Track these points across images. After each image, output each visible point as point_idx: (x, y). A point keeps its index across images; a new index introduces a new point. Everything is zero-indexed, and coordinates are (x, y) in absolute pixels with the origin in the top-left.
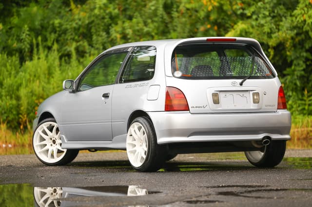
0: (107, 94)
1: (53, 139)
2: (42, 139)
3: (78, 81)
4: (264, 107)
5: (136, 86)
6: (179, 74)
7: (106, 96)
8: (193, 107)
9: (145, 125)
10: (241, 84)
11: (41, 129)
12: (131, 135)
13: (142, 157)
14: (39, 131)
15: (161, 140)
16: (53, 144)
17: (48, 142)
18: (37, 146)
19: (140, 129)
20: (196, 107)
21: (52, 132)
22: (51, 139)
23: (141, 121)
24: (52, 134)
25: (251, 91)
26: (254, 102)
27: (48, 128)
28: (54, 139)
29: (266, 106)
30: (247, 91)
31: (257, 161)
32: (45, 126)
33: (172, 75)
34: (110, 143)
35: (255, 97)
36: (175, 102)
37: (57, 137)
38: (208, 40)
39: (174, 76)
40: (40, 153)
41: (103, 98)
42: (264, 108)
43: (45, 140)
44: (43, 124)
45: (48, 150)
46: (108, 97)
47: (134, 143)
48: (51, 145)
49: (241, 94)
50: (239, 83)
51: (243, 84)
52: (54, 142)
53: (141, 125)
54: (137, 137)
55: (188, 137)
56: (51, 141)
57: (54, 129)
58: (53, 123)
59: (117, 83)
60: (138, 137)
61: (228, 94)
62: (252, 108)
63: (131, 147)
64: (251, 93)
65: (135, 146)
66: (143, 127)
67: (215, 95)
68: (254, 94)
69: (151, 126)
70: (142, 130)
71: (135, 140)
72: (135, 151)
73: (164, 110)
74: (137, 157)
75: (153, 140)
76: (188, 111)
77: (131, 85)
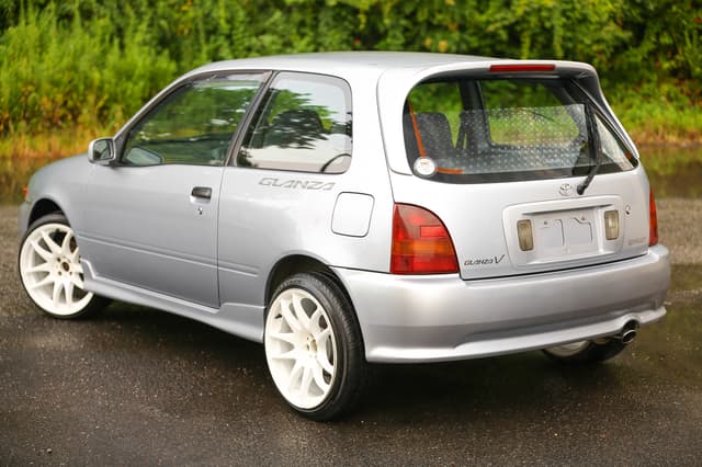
0: (205, 189)
1: (63, 260)
2: (39, 260)
3: (122, 140)
4: (626, 246)
5: (293, 184)
6: (426, 166)
7: (199, 193)
8: (470, 263)
10: (581, 191)
11: (36, 237)
12: (280, 316)
13: (313, 381)
14: (32, 242)
15: (378, 352)
16: (63, 272)
17: (52, 266)
18: (29, 274)
19: (309, 308)
20: (478, 262)
21: (60, 245)
22: (59, 260)
23: (315, 290)
24: (61, 250)
25: (602, 206)
26: (608, 237)
27: (51, 235)
28: (65, 260)
29: (631, 242)
30: (593, 208)
32: (44, 232)
33: (409, 172)
34: (211, 315)
35: (610, 223)
37: (71, 257)
38: (494, 68)
39: (415, 173)
40: (35, 289)
41: (193, 199)
43: (44, 261)
44: (42, 228)
45: (53, 284)
46: (209, 197)
47: (287, 337)
48: (60, 273)
49: (579, 216)
50: (576, 189)
51: (586, 191)
52: (66, 267)
56: (59, 264)
57: (67, 239)
58: (63, 228)
59: (230, 164)
60: (302, 325)
61: (551, 219)
62: (602, 252)
64: (601, 212)
65: (290, 347)
66: (320, 307)
67: (523, 225)
68: (607, 215)
69: (344, 308)
70: (316, 315)
71: (289, 330)
72: (292, 362)
73: (388, 271)
74: (301, 378)
75: (351, 348)
76: (457, 275)
77: (276, 180)
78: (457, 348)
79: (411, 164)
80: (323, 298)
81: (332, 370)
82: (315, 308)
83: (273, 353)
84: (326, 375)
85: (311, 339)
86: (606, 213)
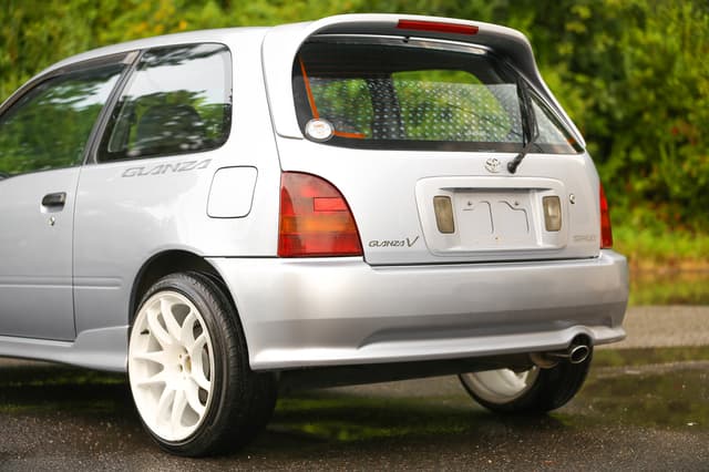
0: (58, 196)
4: (571, 243)
5: (161, 170)
6: (320, 128)
7: (53, 202)
8: (376, 244)
9: (201, 303)
10: (512, 168)
12: (146, 332)
13: (188, 406)
15: (263, 356)
19: (180, 313)
20: (386, 243)
23: (186, 289)
25: (540, 190)
26: (549, 227)
29: (577, 238)
30: (527, 190)
31: (506, 400)
33: (301, 136)
34: (67, 350)
35: (550, 212)
36: (309, 226)
38: (402, 24)
39: (307, 137)
41: (44, 209)
42: (573, 247)
46: (62, 204)
47: (156, 357)
49: (512, 199)
50: (505, 165)
51: (518, 168)
53: (188, 303)
54: (170, 342)
55: (361, 345)
59: (90, 161)
60: (174, 340)
61: (476, 199)
62: (541, 244)
63: (145, 371)
64: (539, 197)
65: (159, 368)
66: (193, 309)
67: (442, 203)
68: (547, 202)
69: (222, 307)
70: (189, 321)
71: (159, 348)
72: (162, 387)
73: (275, 254)
74: (171, 408)
75: (231, 354)
76: (361, 258)
77: (142, 168)
78: (362, 349)
79: (302, 127)
80: (197, 298)
81: (208, 386)
82: (187, 310)
83: (138, 380)
84: (202, 393)
85: (184, 356)
86: (544, 198)
